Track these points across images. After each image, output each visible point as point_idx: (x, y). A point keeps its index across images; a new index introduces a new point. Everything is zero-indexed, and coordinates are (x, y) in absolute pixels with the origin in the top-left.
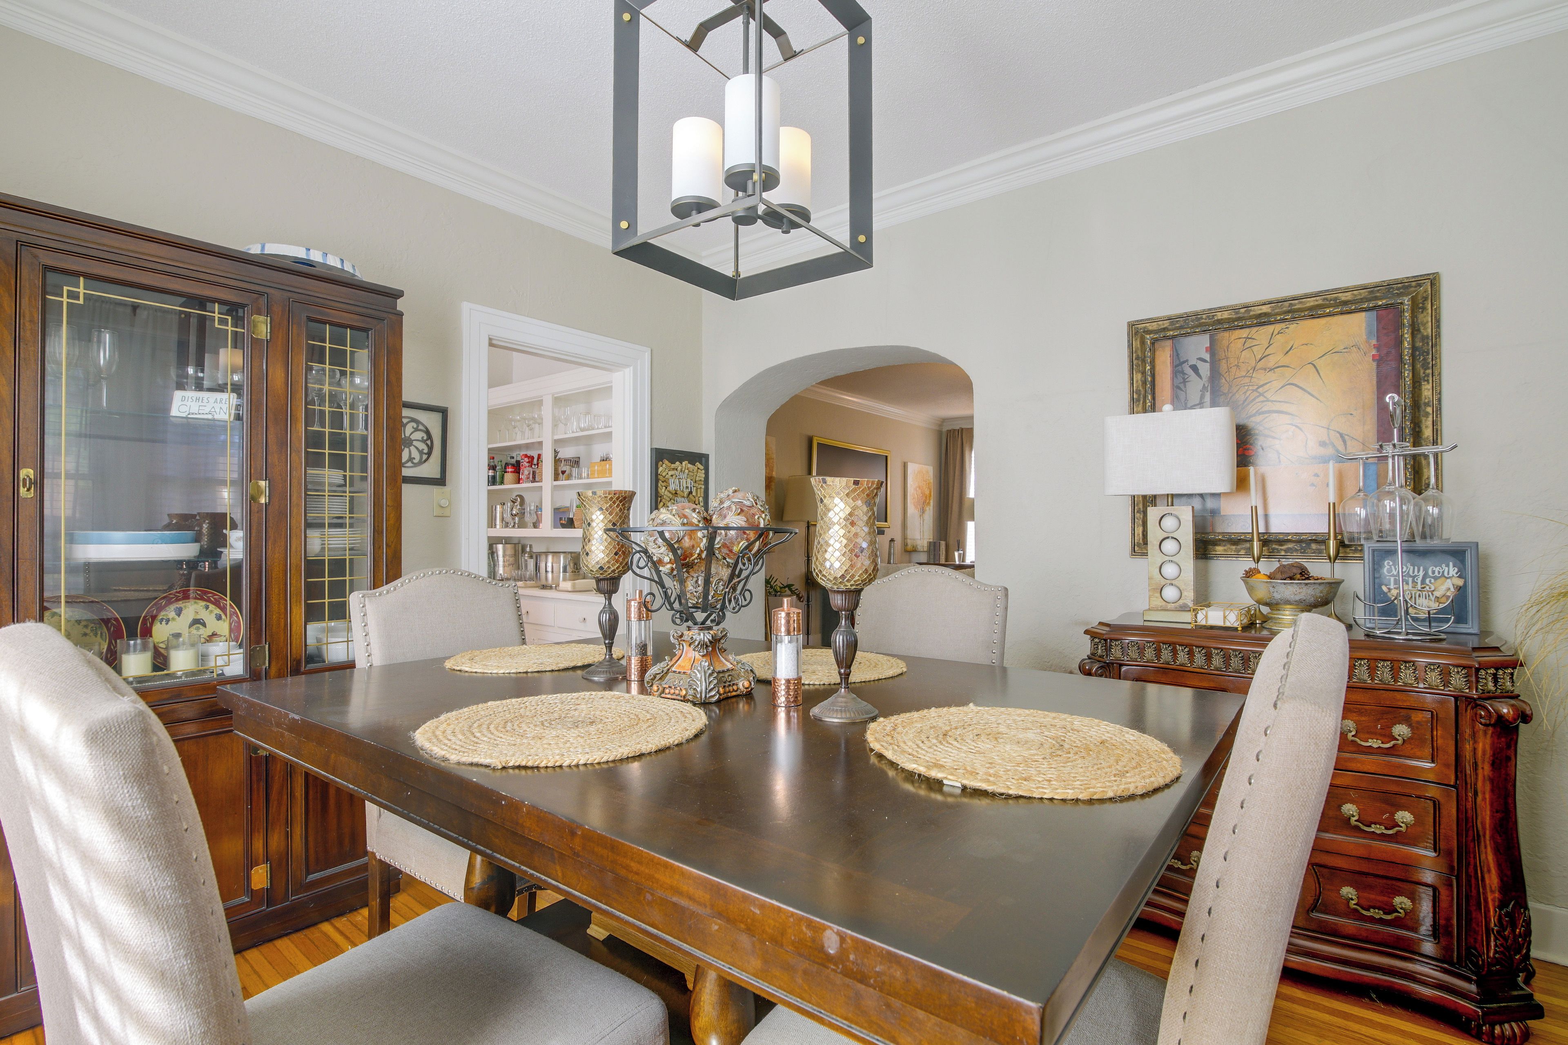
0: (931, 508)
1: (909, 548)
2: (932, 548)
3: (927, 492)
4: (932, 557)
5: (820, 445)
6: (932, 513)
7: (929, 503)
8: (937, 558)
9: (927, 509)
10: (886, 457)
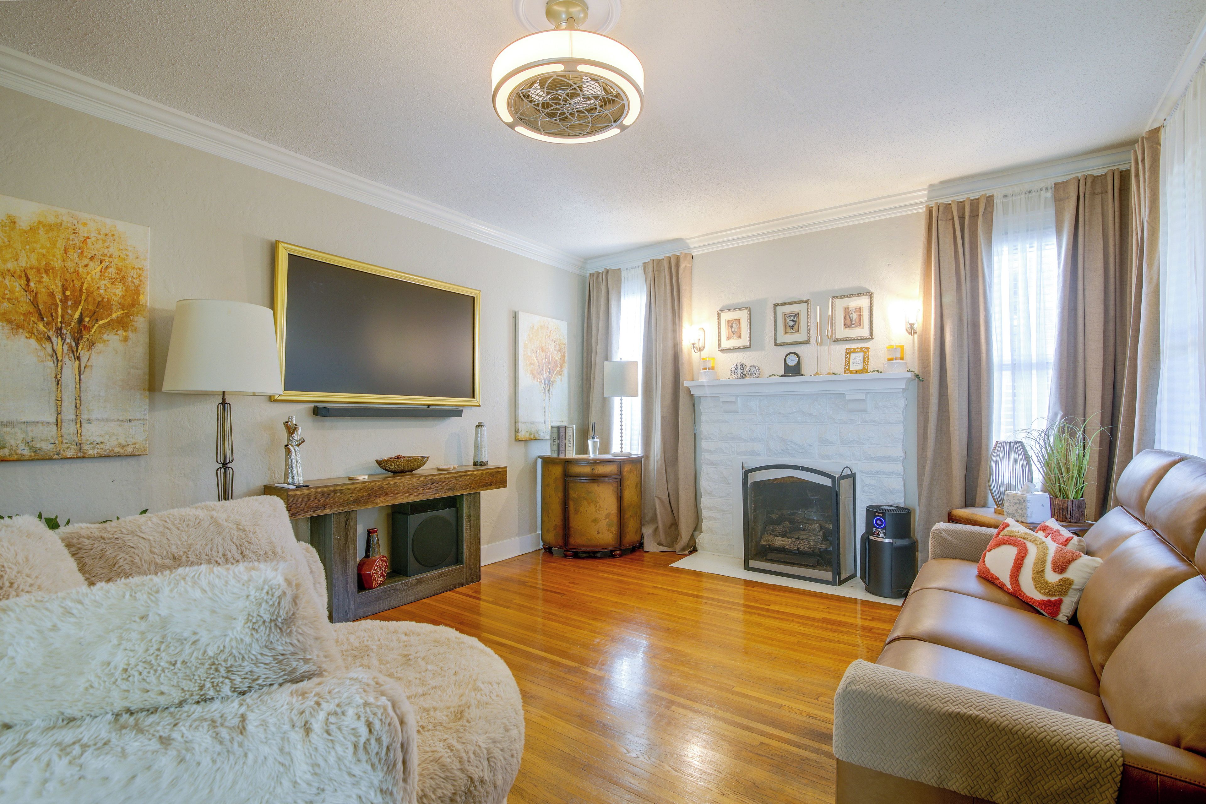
0: (565, 378)
1: (522, 435)
2: (555, 435)
3: (558, 357)
4: (555, 447)
5: (293, 259)
6: (566, 385)
7: (560, 373)
8: (562, 450)
9: (558, 379)
10: (474, 298)
